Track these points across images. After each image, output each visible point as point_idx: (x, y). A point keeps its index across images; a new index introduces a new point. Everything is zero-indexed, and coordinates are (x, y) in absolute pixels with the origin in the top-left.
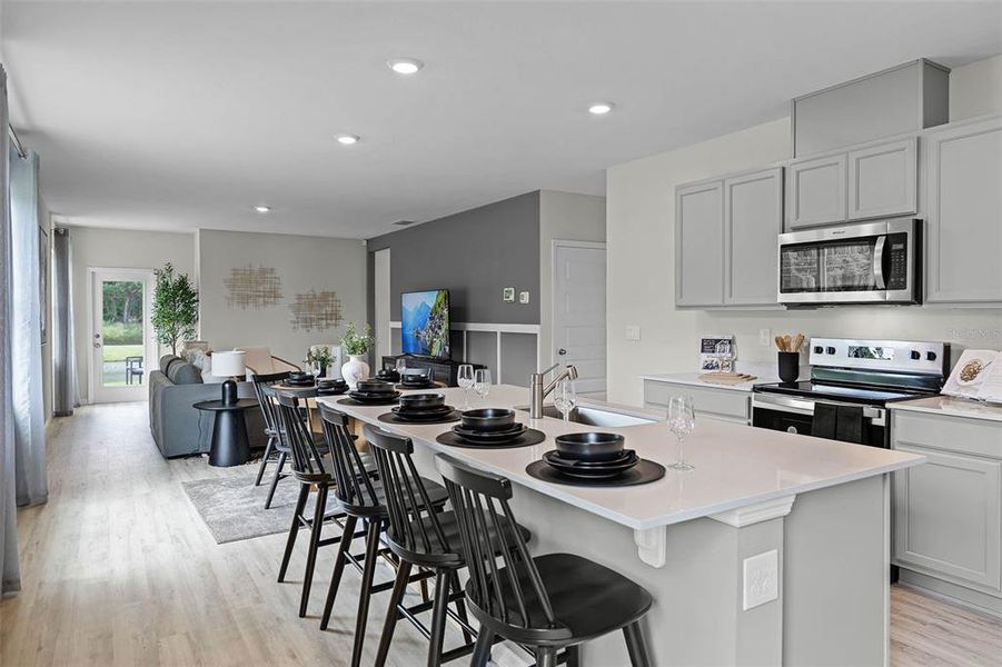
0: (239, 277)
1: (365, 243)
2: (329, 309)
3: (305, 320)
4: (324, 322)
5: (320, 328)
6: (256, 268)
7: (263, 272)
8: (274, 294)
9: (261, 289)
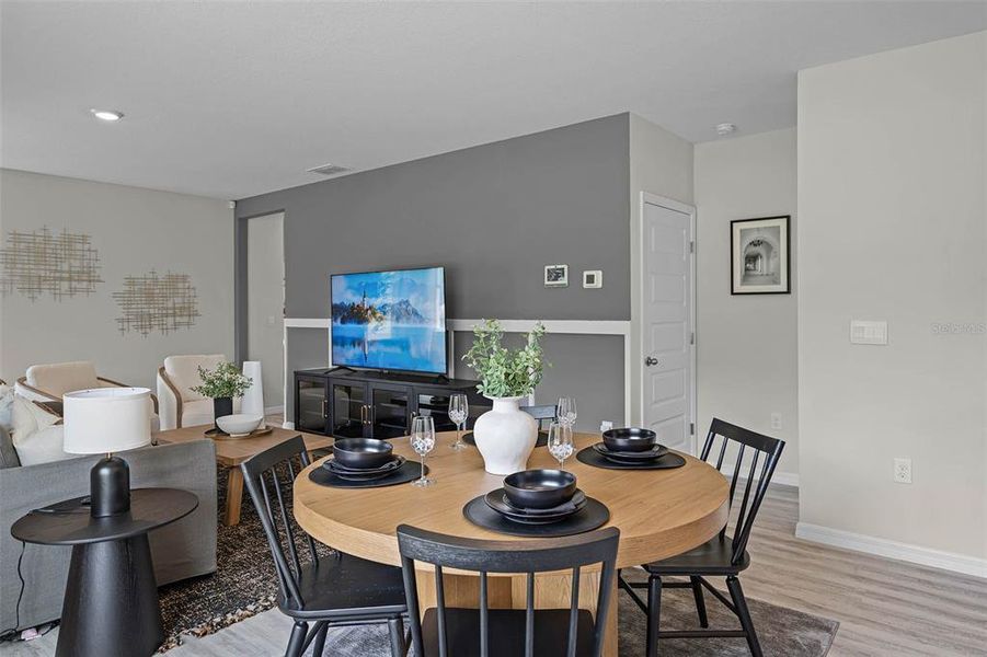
0: (23, 245)
1: (232, 206)
2: (178, 300)
3: (140, 317)
4: (170, 320)
5: (164, 329)
6: (56, 233)
7: (68, 241)
8: (88, 276)
9: (65, 267)
